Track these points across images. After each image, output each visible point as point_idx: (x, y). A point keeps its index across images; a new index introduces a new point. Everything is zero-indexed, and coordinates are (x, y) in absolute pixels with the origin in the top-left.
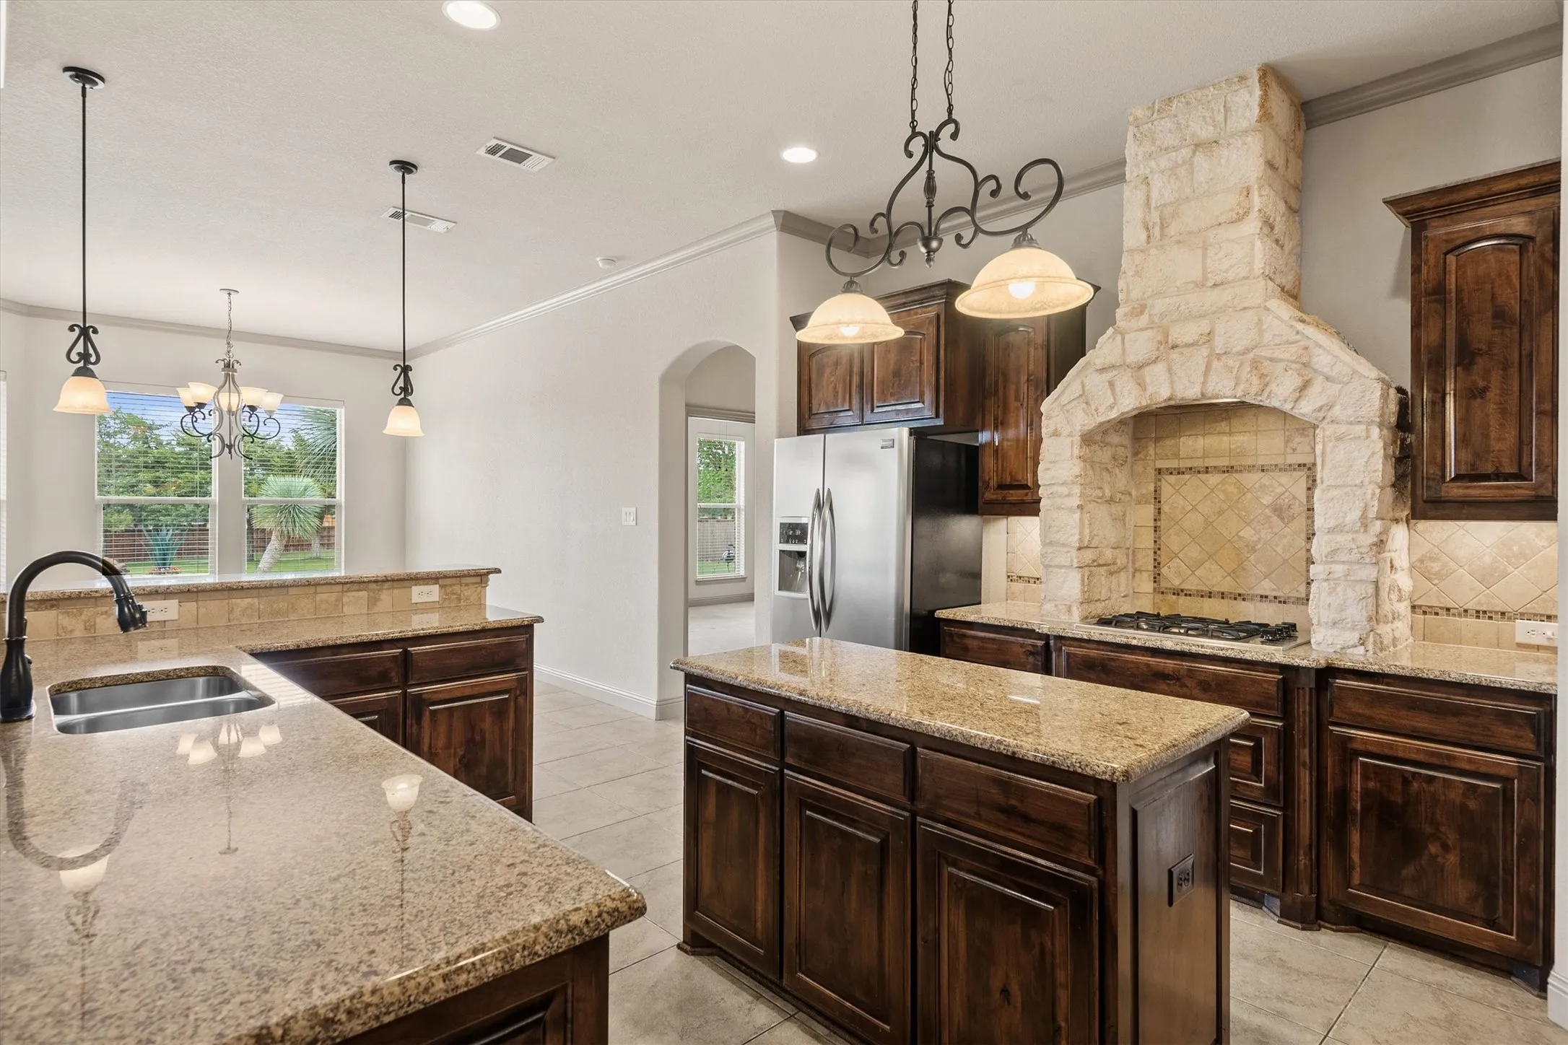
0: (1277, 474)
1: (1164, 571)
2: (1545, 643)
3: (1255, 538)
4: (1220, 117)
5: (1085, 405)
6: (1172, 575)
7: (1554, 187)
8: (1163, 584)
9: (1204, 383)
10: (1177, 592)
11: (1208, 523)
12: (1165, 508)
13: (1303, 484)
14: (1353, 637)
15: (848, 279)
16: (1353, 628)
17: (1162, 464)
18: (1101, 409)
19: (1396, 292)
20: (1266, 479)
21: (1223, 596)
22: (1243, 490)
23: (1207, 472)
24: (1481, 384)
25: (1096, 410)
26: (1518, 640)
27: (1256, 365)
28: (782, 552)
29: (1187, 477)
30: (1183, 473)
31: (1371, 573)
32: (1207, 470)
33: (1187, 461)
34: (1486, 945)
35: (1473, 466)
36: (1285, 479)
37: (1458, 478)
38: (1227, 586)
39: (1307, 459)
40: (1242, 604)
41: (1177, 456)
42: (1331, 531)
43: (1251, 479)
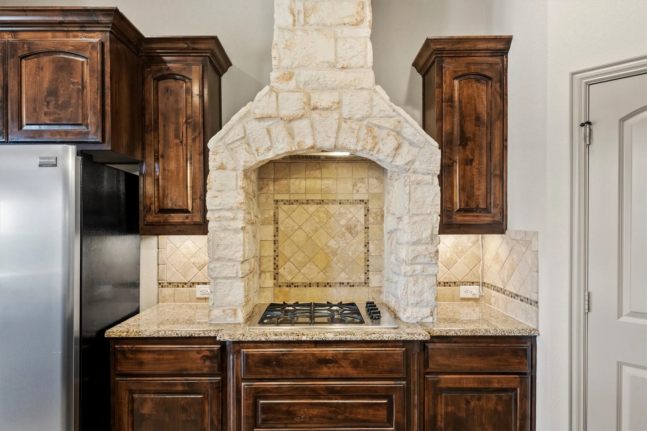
0: (348, 206)
1: (281, 271)
2: (472, 296)
3: (337, 247)
5: (246, 146)
6: (286, 274)
7: (504, 51)
8: (281, 280)
10: (290, 285)
11: (309, 238)
12: (281, 227)
13: (362, 212)
16: (427, 306)
17: (278, 197)
18: (261, 151)
20: (342, 209)
21: (318, 285)
22: (329, 216)
23: (307, 204)
24: (471, 157)
25: (257, 150)
26: (461, 297)
27: (370, 129)
29: (295, 206)
30: (292, 204)
31: (435, 270)
32: (308, 202)
33: (295, 195)
35: (467, 204)
36: (352, 209)
37: (460, 210)
38: (320, 278)
39: (365, 198)
40: (329, 290)
41: (288, 192)
42: (414, 244)
43: (334, 208)
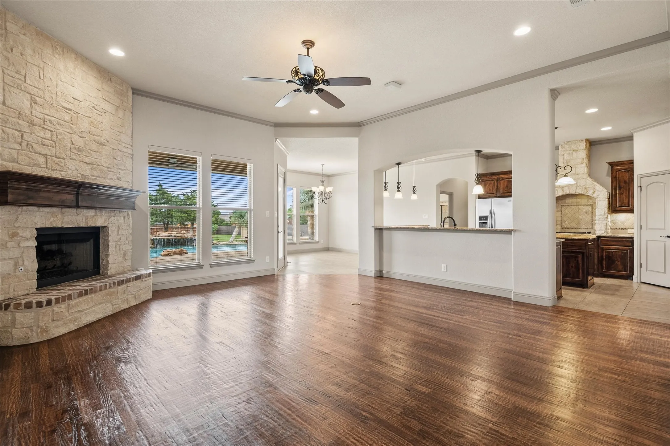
1: (563, 224)
2: (632, 233)
3: (582, 218)
4: (578, 146)
6: (565, 225)
7: (633, 163)
8: (563, 227)
9: (576, 191)
10: (566, 228)
11: (572, 215)
12: (563, 212)
13: (591, 208)
14: (603, 232)
16: (603, 231)
17: (562, 204)
19: (607, 175)
20: (584, 207)
21: (575, 228)
22: (579, 209)
24: (623, 192)
26: (627, 232)
27: (585, 188)
28: (480, 222)
29: (568, 207)
31: (606, 222)
32: (572, 206)
33: (568, 204)
34: (625, 275)
35: (621, 205)
36: (587, 207)
37: (619, 207)
38: (576, 226)
39: (592, 204)
40: (579, 229)
41: (566, 203)
42: (599, 215)
43: (581, 207)
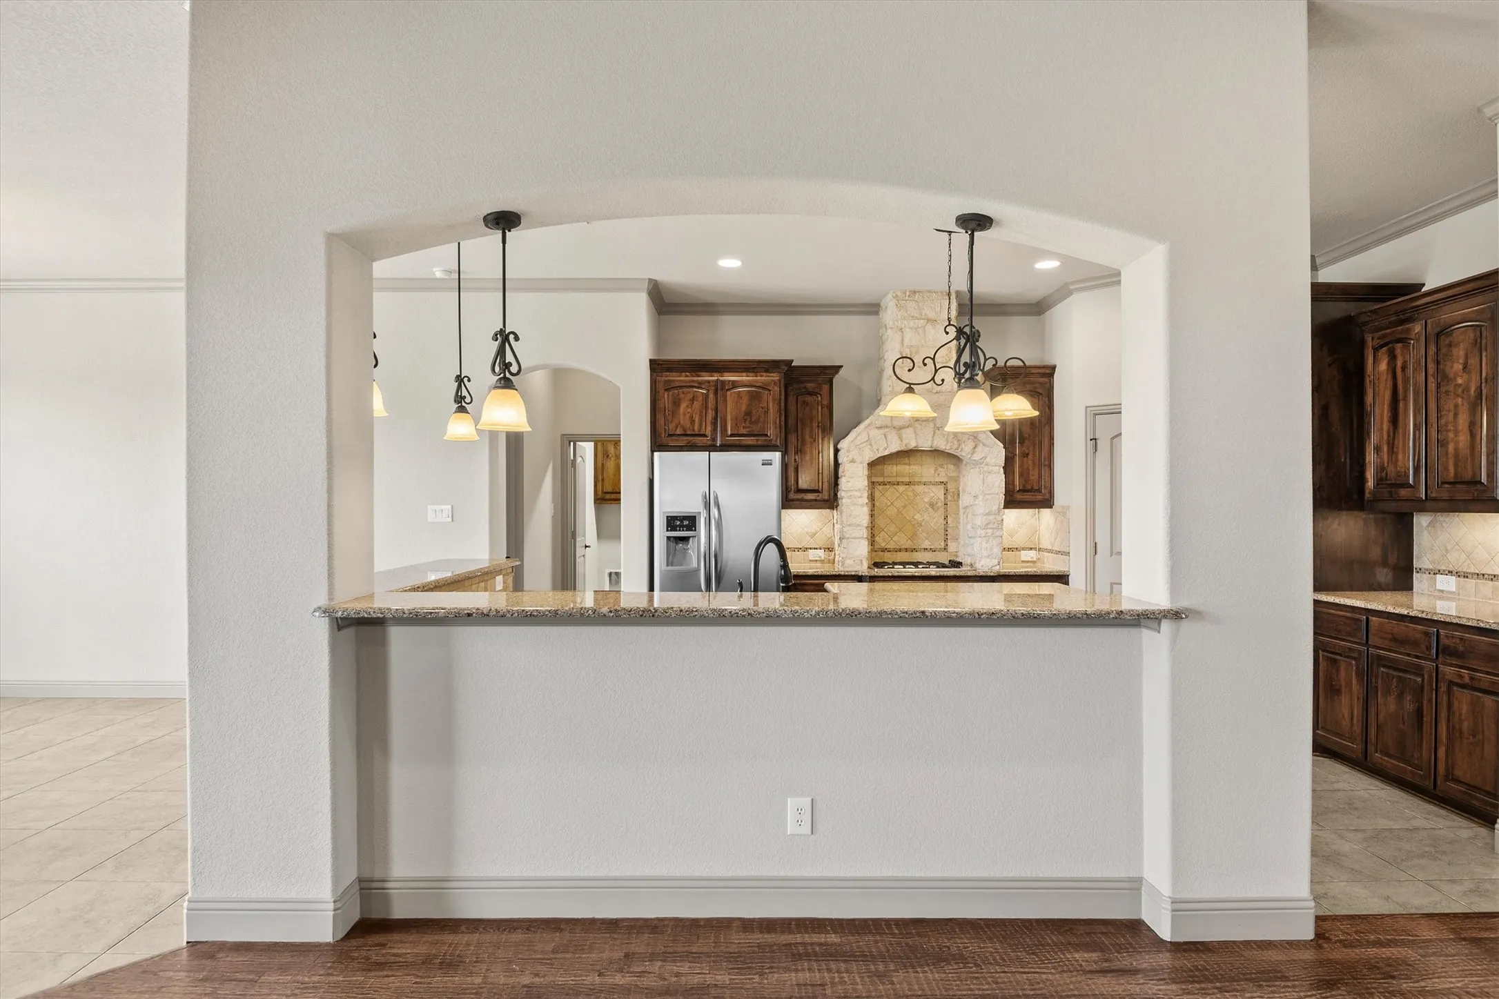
0: (931, 486)
1: (877, 539)
2: (1030, 559)
3: (921, 519)
4: (938, 309)
5: (869, 447)
6: (881, 541)
7: (1051, 375)
8: (877, 546)
10: (883, 550)
11: (899, 512)
12: (877, 504)
13: (942, 492)
14: (996, 562)
15: (908, 386)
17: (873, 480)
18: (881, 449)
20: (926, 489)
21: (906, 550)
22: (915, 495)
23: (898, 485)
24: (1027, 452)
25: (878, 450)
26: (1022, 560)
28: (669, 538)
29: (888, 487)
30: (886, 485)
31: (1001, 533)
32: (898, 484)
33: (888, 478)
35: (1024, 486)
36: (934, 488)
37: (1019, 491)
38: (908, 544)
39: (944, 480)
40: (915, 554)
41: (883, 475)
42: (987, 514)
43: (920, 489)
